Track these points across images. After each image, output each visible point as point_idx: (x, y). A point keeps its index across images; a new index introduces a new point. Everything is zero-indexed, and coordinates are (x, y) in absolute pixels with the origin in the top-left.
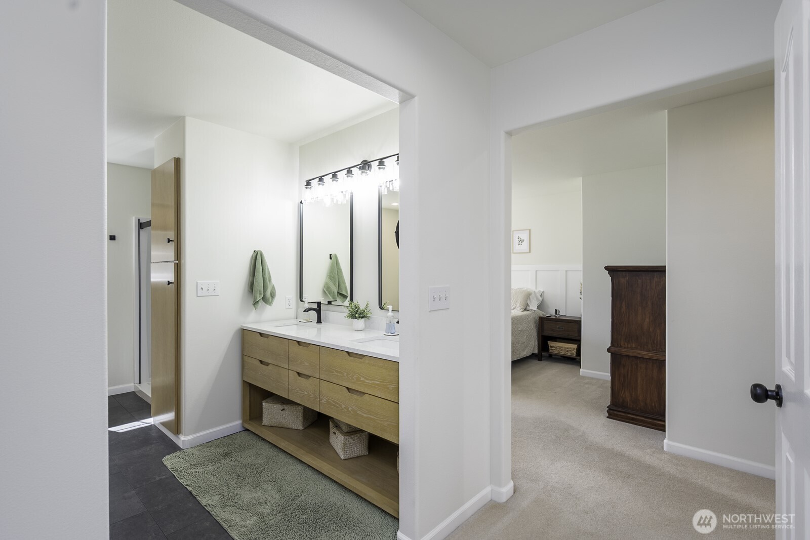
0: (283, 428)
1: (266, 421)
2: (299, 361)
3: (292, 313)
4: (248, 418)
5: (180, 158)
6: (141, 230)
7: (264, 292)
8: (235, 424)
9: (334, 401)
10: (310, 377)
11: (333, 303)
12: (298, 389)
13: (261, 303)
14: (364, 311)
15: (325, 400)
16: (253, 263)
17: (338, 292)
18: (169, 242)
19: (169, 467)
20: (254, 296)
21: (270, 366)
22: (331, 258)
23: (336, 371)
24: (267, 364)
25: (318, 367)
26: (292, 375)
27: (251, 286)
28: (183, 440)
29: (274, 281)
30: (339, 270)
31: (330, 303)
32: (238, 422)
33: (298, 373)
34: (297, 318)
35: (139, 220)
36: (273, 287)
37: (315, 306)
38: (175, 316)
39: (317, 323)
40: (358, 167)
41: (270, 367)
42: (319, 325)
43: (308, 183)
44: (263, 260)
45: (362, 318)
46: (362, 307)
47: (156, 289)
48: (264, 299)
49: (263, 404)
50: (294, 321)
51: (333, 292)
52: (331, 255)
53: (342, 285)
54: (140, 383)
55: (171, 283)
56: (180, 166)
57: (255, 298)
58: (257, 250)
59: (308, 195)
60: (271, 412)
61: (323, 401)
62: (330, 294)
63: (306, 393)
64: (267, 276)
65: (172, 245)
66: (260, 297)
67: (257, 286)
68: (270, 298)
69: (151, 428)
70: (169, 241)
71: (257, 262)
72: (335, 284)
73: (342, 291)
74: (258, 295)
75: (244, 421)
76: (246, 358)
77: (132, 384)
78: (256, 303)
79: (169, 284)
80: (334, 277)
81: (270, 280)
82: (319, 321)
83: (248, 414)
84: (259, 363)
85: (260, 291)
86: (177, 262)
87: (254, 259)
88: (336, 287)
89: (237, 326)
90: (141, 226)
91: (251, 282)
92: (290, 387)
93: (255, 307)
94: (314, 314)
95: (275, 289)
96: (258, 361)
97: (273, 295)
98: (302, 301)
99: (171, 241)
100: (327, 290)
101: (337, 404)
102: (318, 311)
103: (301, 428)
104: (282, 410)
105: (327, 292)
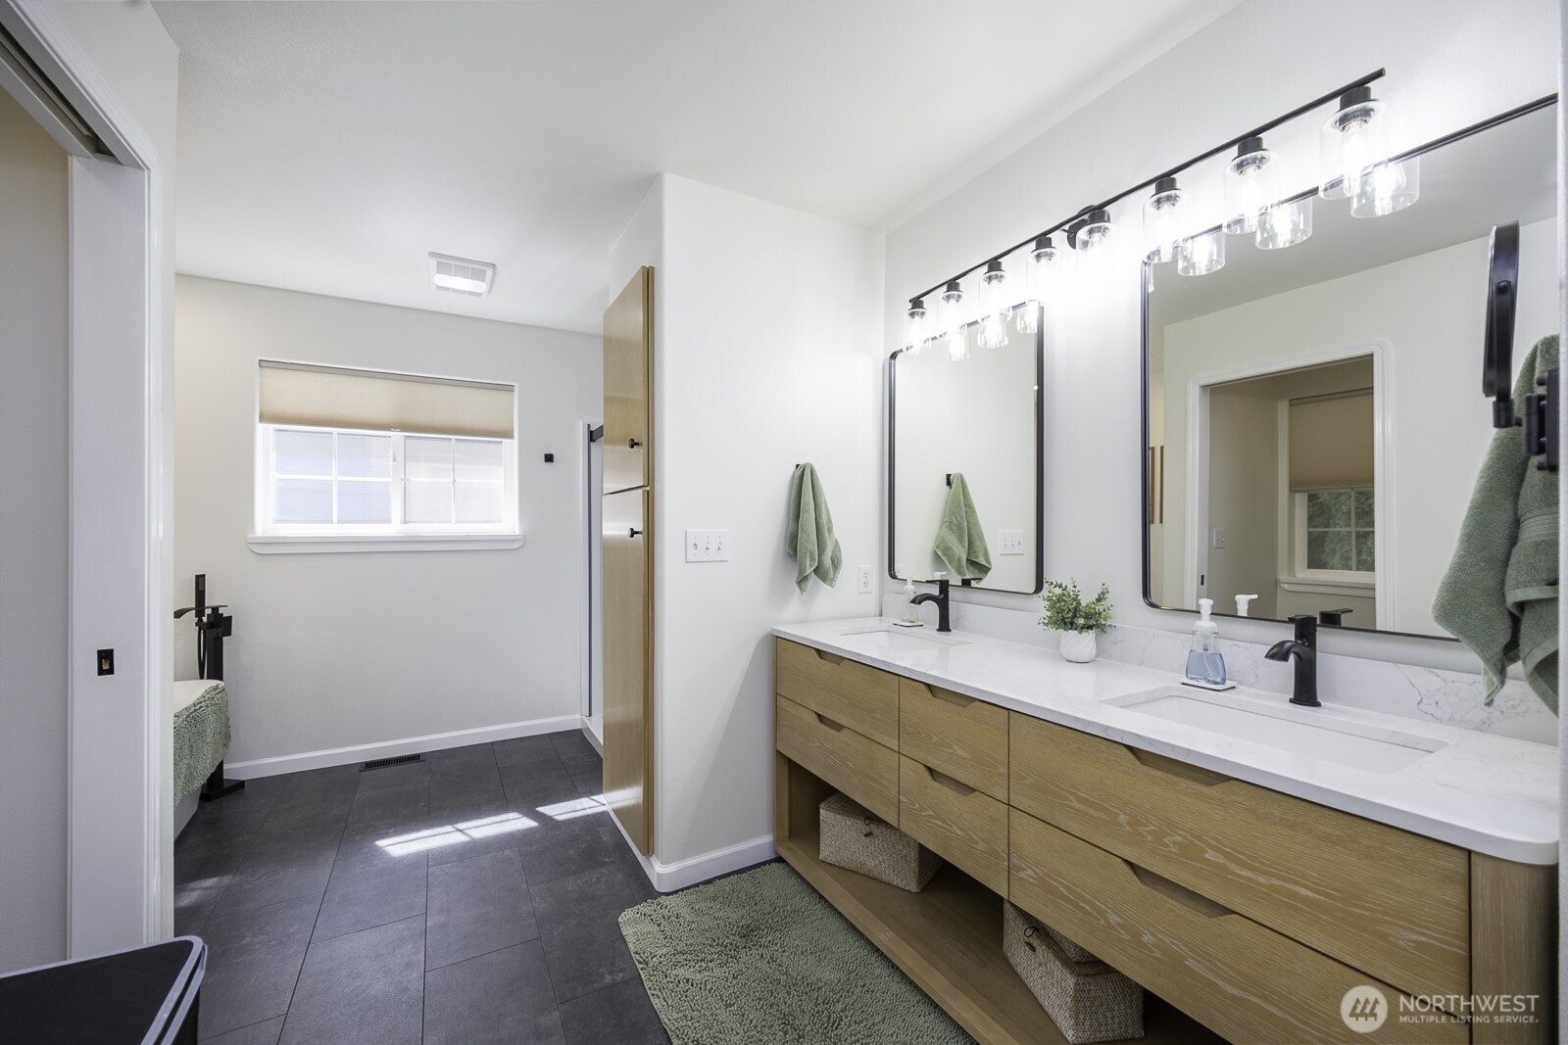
0: (868, 877)
1: (826, 852)
2: (935, 739)
3: (871, 603)
4: (787, 834)
5: (653, 268)
6: (592, 443)
7: (820, 556)
8: (759, 843)
9: (1069, 890)
10: (973, 790)
11: (974, 584)
12: (930, 813)
13: (813, 579)
14: (1100, 614)
15: (1030, 872)
16: (795, 488)
17: (967, 560)
18: (632, 447)
19: (631, 946)
20: (800, 565)
21: (844, 731)
22: (949, 483)
23: (1076, 796)
24: (838, 727)
25: (1003, 770)
26: (911, 773)
27: (793, 545)
28: (661, 870)
29: (837, 532)
30: (969, 510)
31: (966, 583)
32: (766, 839)
33: (930, 770)
34: (881, 615)
35: (589, 425)
36: (837, 545)
37: (935, 591)
38: (644, 601)
39: (941, 629)
40: (1067, 227)
41: (844, 736)
42: (943, 634)
43: (917, 303)
44: (816, 485)
45: (1090, 627)
46: (1086, 599)
47: (611, 548)
48: (820, 572)
49: (821, 811)
50: (874, 622)
51: (959, 560)
52: (948, 476)
53: (978, 543)
54: (590, 715)
55: (637, 533)
56: (653, 284)
57: (802, 570)
58: (801, 463)
59: (915, 333)
60: (837, 833)
61: (1022, 874)
62: (950, 562)
63: (959, 832)
64: (824, 520)
65: (639, 451)
66: (811, 566)
67: (806, 541)
68: (831, 569)
69: (600, 820)
70: (633, 444)
71: (803, 486)
72: (961, 541)
73: (977, 557)
74: (808, 562)
75: (778, 841)
76: (782, 702)
77: (578, 716)
78: (802, 580)
79: (632, 536)
80: (960, 527)
81: (830, 530)
82: (944, 626)
83: (787, 825)
84: (816, 718)
85: (811, 554)
86: (648, 488)
87: (796, 481)
88: (963, 546)
89: (763, 630)
90: (593, 436)
91: (791, 534)
92: (902, 798)
93: (800, 588)
94: (931, 609)
95: (839, 550)
96: (814, 715)
97: (836, 563)
98: (893, 576)
99: (637, 444)
100: (944, 554)
101: (1085, 900)
102: (943, 602)
103: (913, 887)
104: (866, 835)
105: (944, 558)
